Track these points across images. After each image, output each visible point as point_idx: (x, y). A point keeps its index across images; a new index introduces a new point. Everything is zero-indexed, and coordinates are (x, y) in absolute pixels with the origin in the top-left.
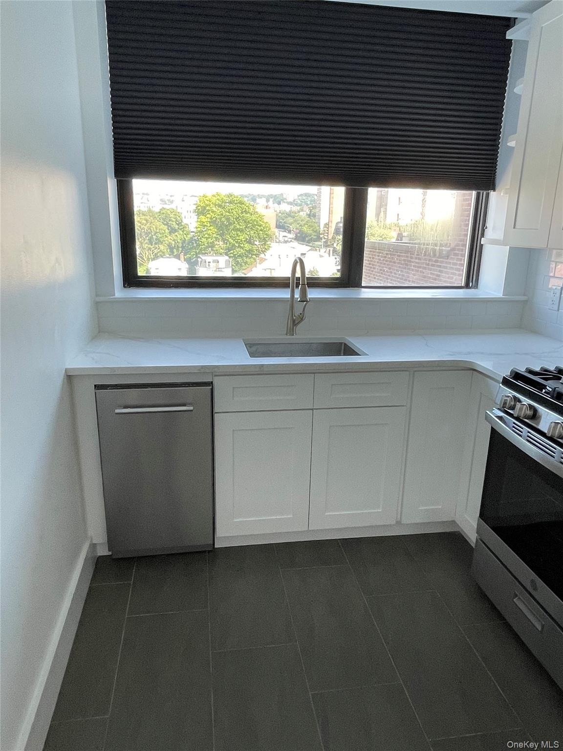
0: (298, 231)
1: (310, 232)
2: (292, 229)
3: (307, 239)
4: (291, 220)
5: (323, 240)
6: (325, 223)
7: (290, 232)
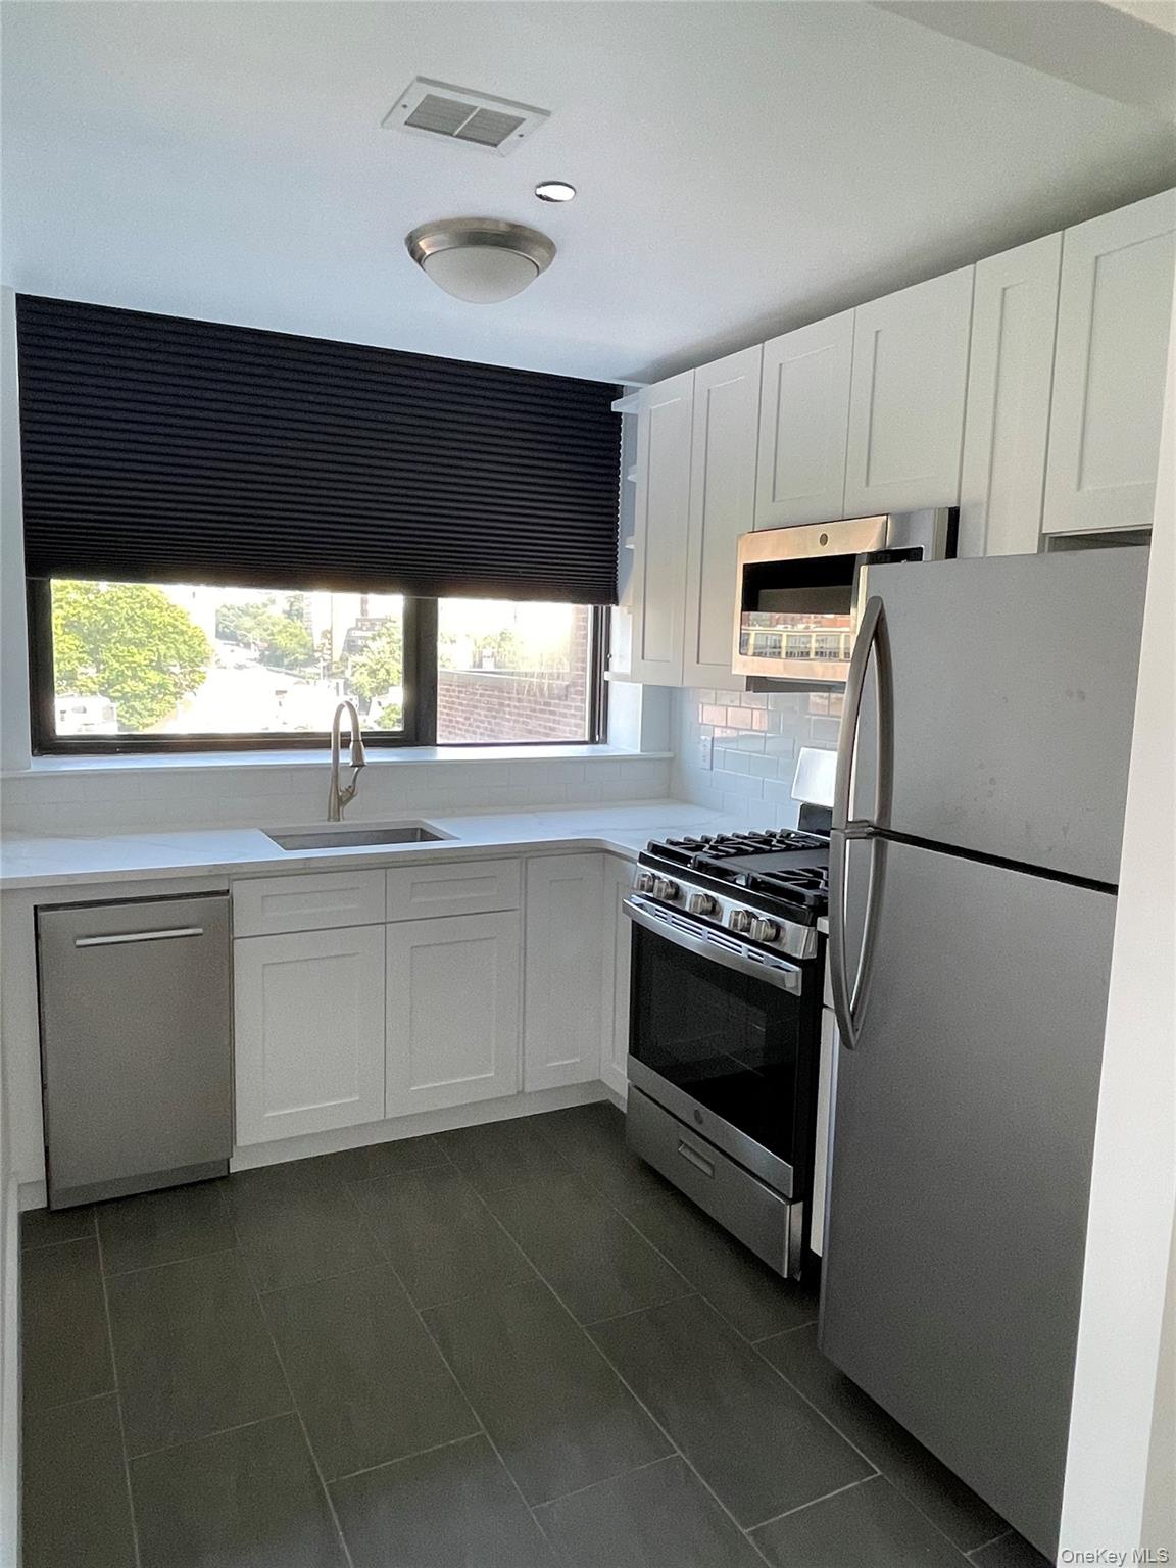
0: (266, 645)
1: (293, 645)
2: (251, 641)
3: (286, 661)
4: (248, 622)
5: (322, 664)
6: (324, 629)
7: (247, 646)
